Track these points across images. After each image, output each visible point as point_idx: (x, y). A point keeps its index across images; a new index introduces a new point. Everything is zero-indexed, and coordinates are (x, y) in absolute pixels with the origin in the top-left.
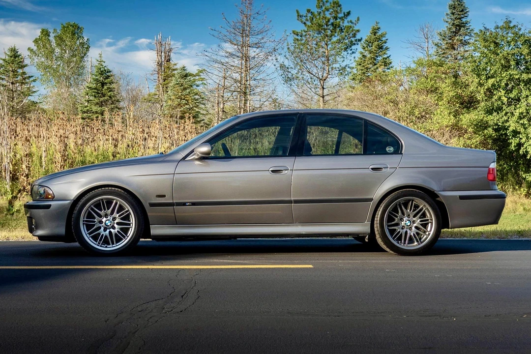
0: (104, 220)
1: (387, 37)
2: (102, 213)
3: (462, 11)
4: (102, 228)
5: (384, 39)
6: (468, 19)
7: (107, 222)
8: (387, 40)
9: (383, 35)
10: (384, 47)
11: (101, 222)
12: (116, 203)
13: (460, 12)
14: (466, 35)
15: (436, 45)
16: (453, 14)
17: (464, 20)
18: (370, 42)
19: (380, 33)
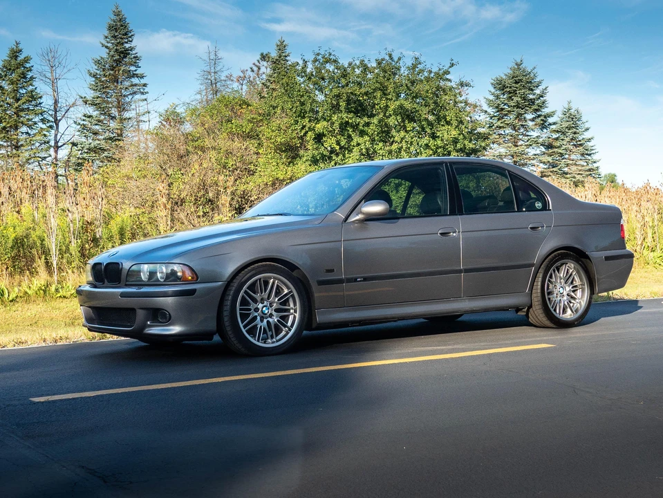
0: (260, 306)
1: (32, 63)
2: (258, 296)
3: (126, 34)
4: (258, 318)
5: (28, 65)
6: (133, 44)
7: (264, 309)
8: (32, 66)
9: (27, 60)
10: (29, 77)
11: (256, 310)
12: (273, 283)
13: (123, 35)
14: (132, 65)
15: (94, 76)
16: (115, 37)
17: (127, 46)
18: (10, 69)
19: (21, 57)
